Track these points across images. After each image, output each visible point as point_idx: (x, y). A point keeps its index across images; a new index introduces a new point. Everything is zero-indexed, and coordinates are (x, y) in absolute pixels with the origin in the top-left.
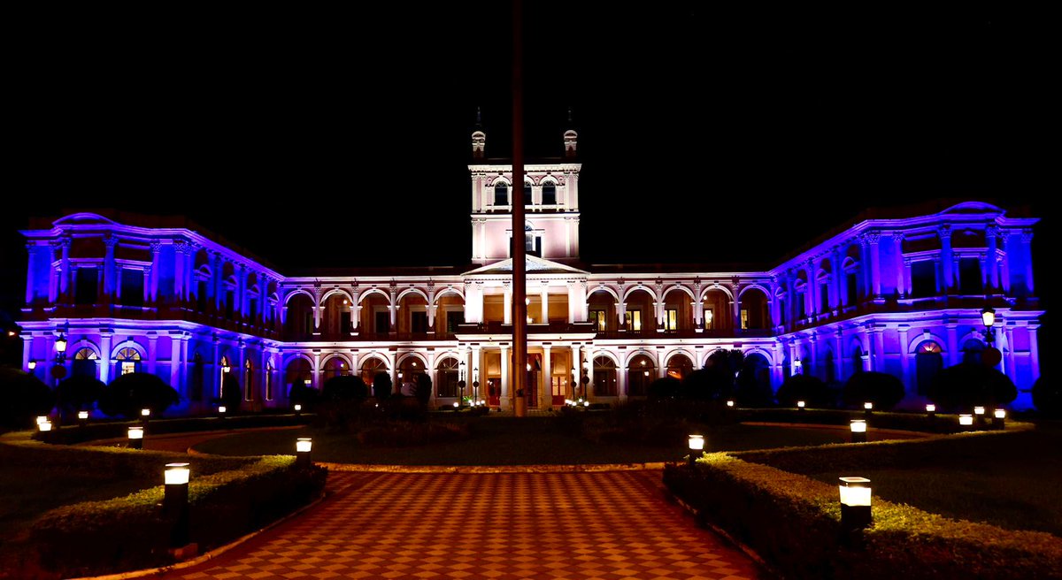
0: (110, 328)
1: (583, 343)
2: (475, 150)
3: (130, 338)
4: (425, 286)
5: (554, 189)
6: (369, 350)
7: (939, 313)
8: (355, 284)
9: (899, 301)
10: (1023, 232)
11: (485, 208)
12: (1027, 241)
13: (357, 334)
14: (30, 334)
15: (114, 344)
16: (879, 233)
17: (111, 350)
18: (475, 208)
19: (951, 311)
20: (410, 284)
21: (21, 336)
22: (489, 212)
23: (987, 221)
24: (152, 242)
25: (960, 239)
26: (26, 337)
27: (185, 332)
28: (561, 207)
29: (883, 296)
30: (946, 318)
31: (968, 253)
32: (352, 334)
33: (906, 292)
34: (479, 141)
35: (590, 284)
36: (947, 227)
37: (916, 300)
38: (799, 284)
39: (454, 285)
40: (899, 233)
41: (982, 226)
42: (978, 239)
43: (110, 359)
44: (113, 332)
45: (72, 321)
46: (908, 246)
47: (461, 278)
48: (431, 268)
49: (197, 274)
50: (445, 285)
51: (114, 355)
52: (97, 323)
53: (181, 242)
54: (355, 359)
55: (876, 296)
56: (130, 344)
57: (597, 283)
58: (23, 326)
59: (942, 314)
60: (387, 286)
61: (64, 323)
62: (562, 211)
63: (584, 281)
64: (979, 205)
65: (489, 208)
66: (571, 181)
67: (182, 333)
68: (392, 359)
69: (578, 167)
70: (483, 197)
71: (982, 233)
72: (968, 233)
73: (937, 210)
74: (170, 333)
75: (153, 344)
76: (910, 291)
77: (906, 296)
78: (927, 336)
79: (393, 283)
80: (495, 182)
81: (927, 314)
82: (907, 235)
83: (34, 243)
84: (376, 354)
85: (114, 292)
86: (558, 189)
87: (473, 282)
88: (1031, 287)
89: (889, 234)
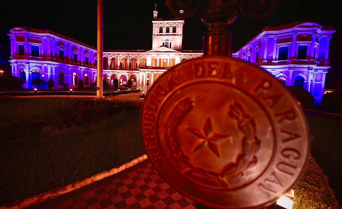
0: (28, 63)
2: (154, 16)
3: (36, 66)
4: (136, 55)
5: (176, 28)
6: (122, 73)
8: (118, 54)
9: (273, 62)
10: (328, 36)
11: (156, 34)
12: (328, 40)
14: (13, 64)
15: (30, 68)
16: (269, 36)
17: (29, 69)
18: (153, 34)
19: (292, 66)
20: (132, 55)
21: (10, 65)
22: (157, 35)
23: (313, 31)
24: (41, 38)
25: (301, 38)
26: (12, 65)
28: (177, 34)
29: (266, 59)
30: (290, 68)
31: (302, 44)
32: (118, 68)
33: (276, 58)
34: (155, 14)
35: (182, 56)
36: (296, 33)
37: (279, 61)
39: (144, 55)
40: (276, 36)
41: (310, 33)
42: (308, 38)
43: (29, 72)
44: (30, 64)
45: (18, 60)
46: (278, 41)
47: (146, 53)
48: (138, 50)
49: (58, 48)
50: (142, 55)
51: (31, 70)
52: (25, 61)
53: (48, 38)
54: (118, 75)
55: (264, 59)
56: (36, 68)
57: (184, 56)
58: (11, 62)
59: (288, 67)
60: (127, 55)
61: (16, 61)
62: (178, 35)
63: (180, 55)
64: (311, 24)
65: (157, 34)
66: (181, 26)
67: (51, 65)
68: (128, 75)
69: (183, 21)
70: (156, 31)
71: (310, 36)
72: (304, 35)
73: (293, 26)
74: (47, 65)
75: (43, 68)
76: (277, 58)
77: (276, 60)
78: (281, 74)
79: (128, 55)
80: (160, 26)
81: (283, 66)
82: (279, 37)
83: (12, 38)
84: (124, 74)
85: (29, 52)
86: (177, 28)
87: (149, 55)
88: (327, 57)
89: (272, 37)
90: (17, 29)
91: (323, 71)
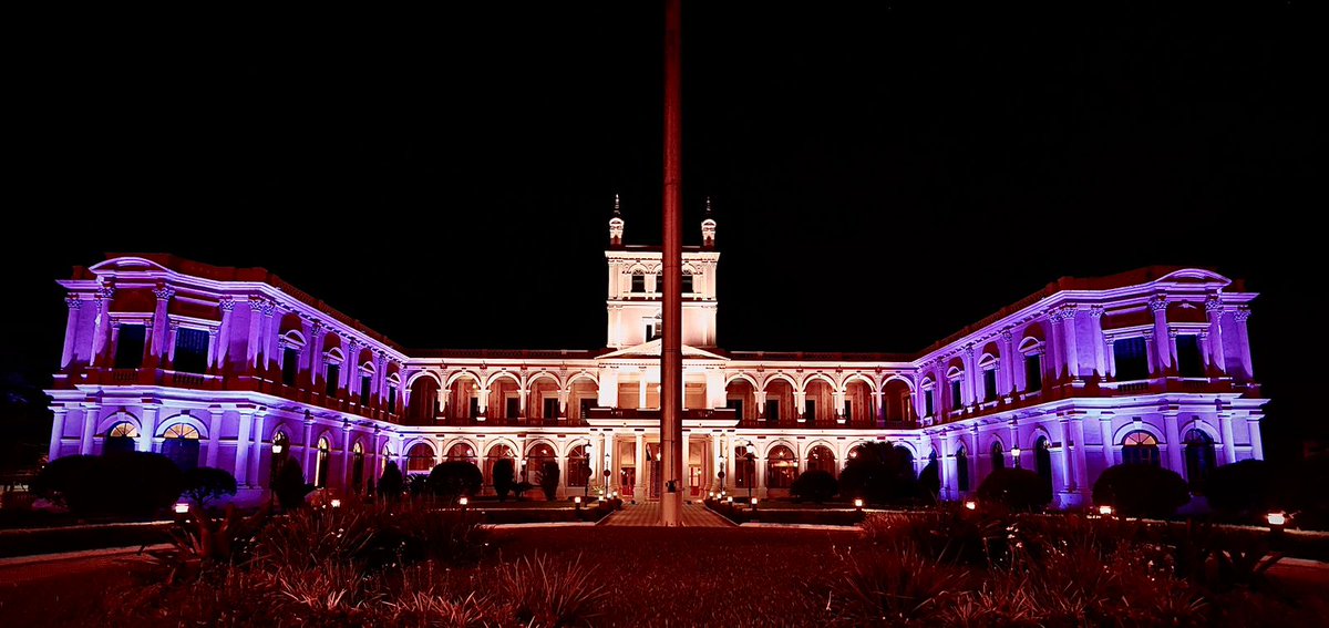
0: (156, 399)
1: (725, 431)
2: (612, 236)
3: (185, 412)
4: (557, 370)
5: (691, 278)
6: (497, 436)
7: (1155, 398)
8: (483, 367)
9: (1101, 385)
10: (1239, 308)
11: (621, 295)
12: (1243, 318)
13: (483, 419)
14: (63, 405)
15: (161, 419)
16: (1075, 306)
17: (156, 426)
18: (611, 294)
19: (1171, 396)
20: (539, 368)
21: (50, 408)
22: (625, 299)
23: (1207, 292)
24: (222, 297)
25: (1175, 313)
26: (56, 409)
27: (258, 406)
28: (698, 295)
29: (1081, 378)
30: (1164, 405)
31: (1187, 329)
32: (479, 419)
33: (1108, 374)
34: (617, 228)
35: (728, 371)
36: (1163, 298)
37: (1122, 383)
38: (954, 371)
39: (587, 369)
40: (1097, 307)
41: (1201, 298)
42: (1198, 313)
43: (154, 436)
44: (161, 403)
45: (106, 389)
46: (1107, 323)
47: (595, 362)
48: (564, 351)
49: (284, 340)
50: (579, 369)
51: (159, 432)
52: (141, 392)
53: (258, 298)
54: (481, 446)
55: (1073, 377)
56: (185, 418)
57: (737, 371)
58: (55, 396)
59: (1157, 400)
60: (518, 369)
61: (96, 391)
62: (699, 300)
63: (722, 367)
64: (1200, 273)
65: (626, 295)
66: (709, 270)
67: (254, 407)
68: (521, 446)
69: (716, 256)
70: (619, 284)
71: (1201, 306)
72: (1185, 306)
73: (1151, 278)
74: (238, 406)
75: (216, 422)
76: (1113, 374)
77: (1109, 378)
78: (1138, 425)
79: (524, 367)
80: (633, 270)
81: (1139, 399)
82: (1107, 310)
83: (77, 296)
84: (503, 441)
85: (165, 355)
86: (695, 278)
87: (608, 367)
88: (1249, 370)
89: (1086, 307)
90: (123, 261)
91: (1251, 413)
